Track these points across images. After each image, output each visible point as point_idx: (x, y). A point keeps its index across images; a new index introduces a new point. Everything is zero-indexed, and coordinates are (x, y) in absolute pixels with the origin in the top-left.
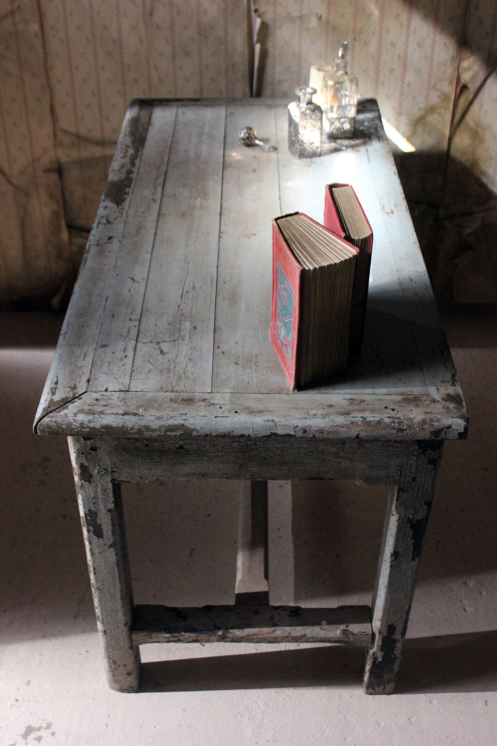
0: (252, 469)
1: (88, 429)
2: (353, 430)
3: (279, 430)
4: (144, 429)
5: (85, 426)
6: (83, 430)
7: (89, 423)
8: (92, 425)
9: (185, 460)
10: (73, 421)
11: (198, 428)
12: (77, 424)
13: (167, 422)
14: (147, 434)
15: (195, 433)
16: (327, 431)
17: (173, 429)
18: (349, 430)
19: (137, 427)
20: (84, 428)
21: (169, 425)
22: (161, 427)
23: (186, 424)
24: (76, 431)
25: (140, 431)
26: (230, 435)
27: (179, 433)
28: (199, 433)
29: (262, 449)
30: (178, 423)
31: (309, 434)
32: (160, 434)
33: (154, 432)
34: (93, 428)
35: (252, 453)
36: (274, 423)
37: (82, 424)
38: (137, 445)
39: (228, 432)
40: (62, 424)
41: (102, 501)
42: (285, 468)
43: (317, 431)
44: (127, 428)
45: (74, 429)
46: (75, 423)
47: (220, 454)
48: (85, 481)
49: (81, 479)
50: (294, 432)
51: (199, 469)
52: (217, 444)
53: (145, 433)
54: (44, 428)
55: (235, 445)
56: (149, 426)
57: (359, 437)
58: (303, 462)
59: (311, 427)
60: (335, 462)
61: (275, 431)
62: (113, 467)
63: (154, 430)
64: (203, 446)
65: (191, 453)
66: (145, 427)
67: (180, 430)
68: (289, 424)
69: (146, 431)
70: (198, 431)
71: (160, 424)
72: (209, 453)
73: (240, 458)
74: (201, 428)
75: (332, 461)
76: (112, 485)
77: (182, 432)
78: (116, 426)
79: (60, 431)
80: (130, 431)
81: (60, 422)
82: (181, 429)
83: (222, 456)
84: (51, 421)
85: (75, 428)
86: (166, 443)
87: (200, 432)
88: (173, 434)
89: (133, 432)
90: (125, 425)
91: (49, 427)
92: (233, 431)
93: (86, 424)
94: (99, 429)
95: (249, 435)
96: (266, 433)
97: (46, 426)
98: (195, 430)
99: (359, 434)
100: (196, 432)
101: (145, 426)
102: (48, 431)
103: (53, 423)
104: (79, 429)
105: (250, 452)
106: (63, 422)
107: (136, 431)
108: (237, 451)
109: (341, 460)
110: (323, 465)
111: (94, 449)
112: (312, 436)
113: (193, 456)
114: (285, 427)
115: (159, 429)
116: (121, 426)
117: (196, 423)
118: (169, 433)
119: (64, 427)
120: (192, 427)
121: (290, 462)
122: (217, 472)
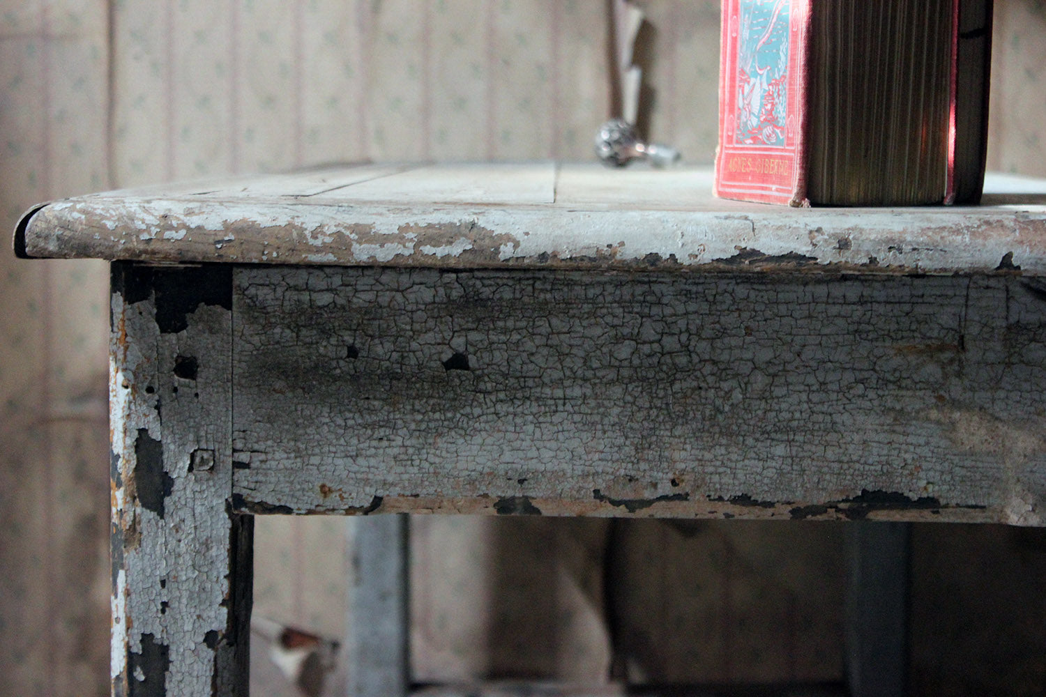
0: (677, 455)
1: (182, 233)
2: (991, 243)
3: (763, 240)
4: (353, 236)
5: (174, 223)
6: (167, 234)
7: (186, 215)
8: (194, 222)
9: (467, 415)
10: (139, 211)
11: (517, 233)
12: (150, 219)
13: (424, 217)
14: (361, 253)
15: (506, 251)
16: (910, 243)
17: (441, 236)
18: (980, 241)
19: (334, 229)
20: (171, 228)
21: (430, 226)
22: (407, 228)
23: (481, 222)
24: (145, 236)
25: (341, 244)
26: (613, 255)
27: (460, 251)
28: (519, 249)
29: (708, 368)
30: (456, 221)
31: (858, 252)
32: (400, 250)
33: (382, 246)
34: (199, 228)
35: (677, 386)
36: (748, 222)
37: (165, 217)
38: (322, 350)
39: (609, 246)
40: (104, 218)
41: (191, 598)
42: (780, 450)
43: (880, 242)
44: (301, 230)
45: (141, 231)
46: (141, 215)
47: (577, 392)
48: (144, 505)
49: (134, 498)
50: (810, 248)
51: (507, 456)
52: (571, 346)
53: (356, 247)
54: (48, 228)
55: (624, 351)
56: (370, 226)
57: (1010, 265)
58: (834, 423)
59: (861, 231)
60: (938, 423)
61: (750, 245)
62: (239, 445)
63: (383, 239)
64: (525, 355)
65: (489, 386)
66: (355, 228)
67: (463, 238)
68: (795, 225)
69: (359, 242)
70: (517, 245)
71: (402, 223)
72: (544, 384)
73: (640, 409)
74: (527, 234)
75: (928, 419)
76: (229, 524)
77: (469, 247)
78: (269, 224)
79: (97, 236)
80: (311, 241)
81: (98, 212)
82: (465, 236)
83: (585, 397)
84: (72, 209)
85: (144, 227)
86: (414, 345)
87: (523, 245)
88: (440, 251)
89: (318, 243)
90: (297, 222)
91: (65, 226)
92: (622, 244)
93: (178, 219)
94: (216, 232)
95: (672, 256)
96: (724, 251)
97: (56, 222)
98: (508, 238)
99: (1008, 256)
100: (510, 244)
101: (356, 225)
102: (59, 238)
103: (76, 215)
104: (154, 230)
105: (672, 384)
106: (108, 211)
107: (328, 240)
108: (631, 380)
109: (957, 415)
110: (902, 439)
111: (187, 367)
112: (866, 260)
113: (493, 398)
114: (780, 232)
115: (399, 238)
116: (283, 224)
117: (512, 220)
118: (428, 249)
119: (110, 224)
120: (498, 231)
121: (795, 423)
122: (565, 466)
